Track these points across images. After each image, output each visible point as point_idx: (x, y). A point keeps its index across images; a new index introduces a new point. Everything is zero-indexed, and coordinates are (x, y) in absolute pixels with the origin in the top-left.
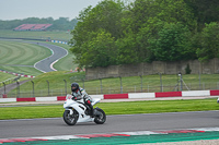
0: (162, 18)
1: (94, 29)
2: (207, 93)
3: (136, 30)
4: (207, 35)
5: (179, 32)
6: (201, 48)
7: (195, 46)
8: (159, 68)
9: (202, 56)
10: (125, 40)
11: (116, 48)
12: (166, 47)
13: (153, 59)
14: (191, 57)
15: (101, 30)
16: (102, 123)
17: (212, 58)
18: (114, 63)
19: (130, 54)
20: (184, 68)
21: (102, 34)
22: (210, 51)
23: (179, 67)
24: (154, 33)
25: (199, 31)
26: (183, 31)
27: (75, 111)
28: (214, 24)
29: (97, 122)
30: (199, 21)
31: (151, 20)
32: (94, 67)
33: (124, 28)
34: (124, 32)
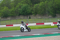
0: (22, 3)
1: (3, 6)
2: (35, 24)
3: (15, 6)
4: (35, 7)
5: (27, 7)
6: (33, 11)
7: (32, 11)
8: (22, 17)
9: (34, 13)
10: (12, 9)
11: (9, 12)
12: (24, 11)
13: (20, 15)
14: (31, 14)
15: (5, 6)
16: (30, 31)
17: (36, 14)
18: (9, 16)
19: (13, 13)
20: (29, 17)
21: (5, 8)
22: (36, 12)
23: (27, 17)
24: (20, 7)
25: (33, 6)
26: (28, 7)
27: (23, 28)
28: (37, 4)
29: (29, 31)
30: (33, 4)
31: (19, 4)
32: (3, 17)
33: (12, 6)
34: (12, 7)
